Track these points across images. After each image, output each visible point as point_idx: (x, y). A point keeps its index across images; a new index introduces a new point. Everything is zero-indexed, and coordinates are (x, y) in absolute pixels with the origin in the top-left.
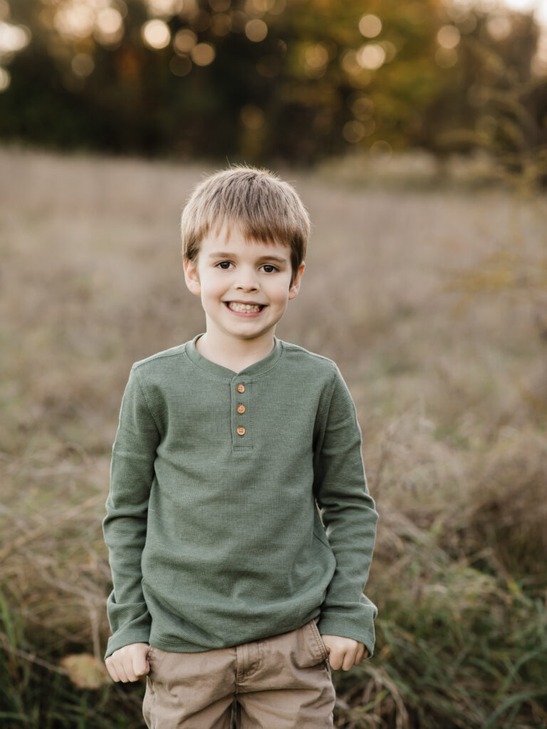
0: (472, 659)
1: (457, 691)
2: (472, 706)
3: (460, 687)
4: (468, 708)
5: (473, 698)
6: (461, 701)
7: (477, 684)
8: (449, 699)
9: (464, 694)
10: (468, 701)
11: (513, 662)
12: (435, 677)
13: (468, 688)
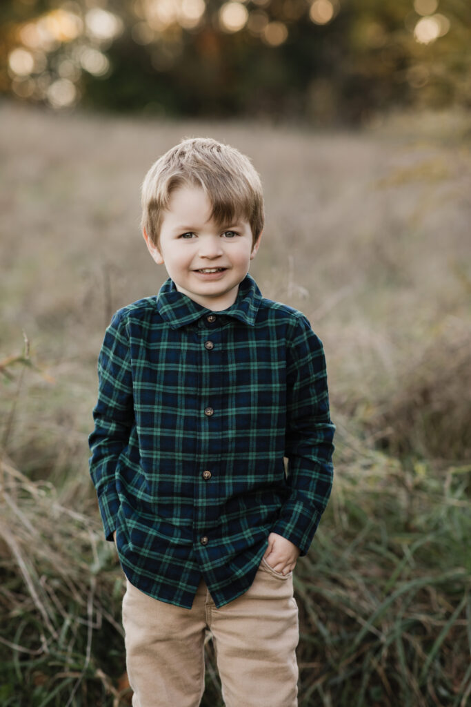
0: (372, 545)
1: (352, 578)
2: (367, 594)
3: (355, 574)
4: (361, 597)
5: (369, 586)
6: (355, 589)
7: (375, 571)
8: (343, 587)
9: (360, 581)
10: (362, 588)
11: (409, 547)
12: (329, 565)
13: (365, 576)
